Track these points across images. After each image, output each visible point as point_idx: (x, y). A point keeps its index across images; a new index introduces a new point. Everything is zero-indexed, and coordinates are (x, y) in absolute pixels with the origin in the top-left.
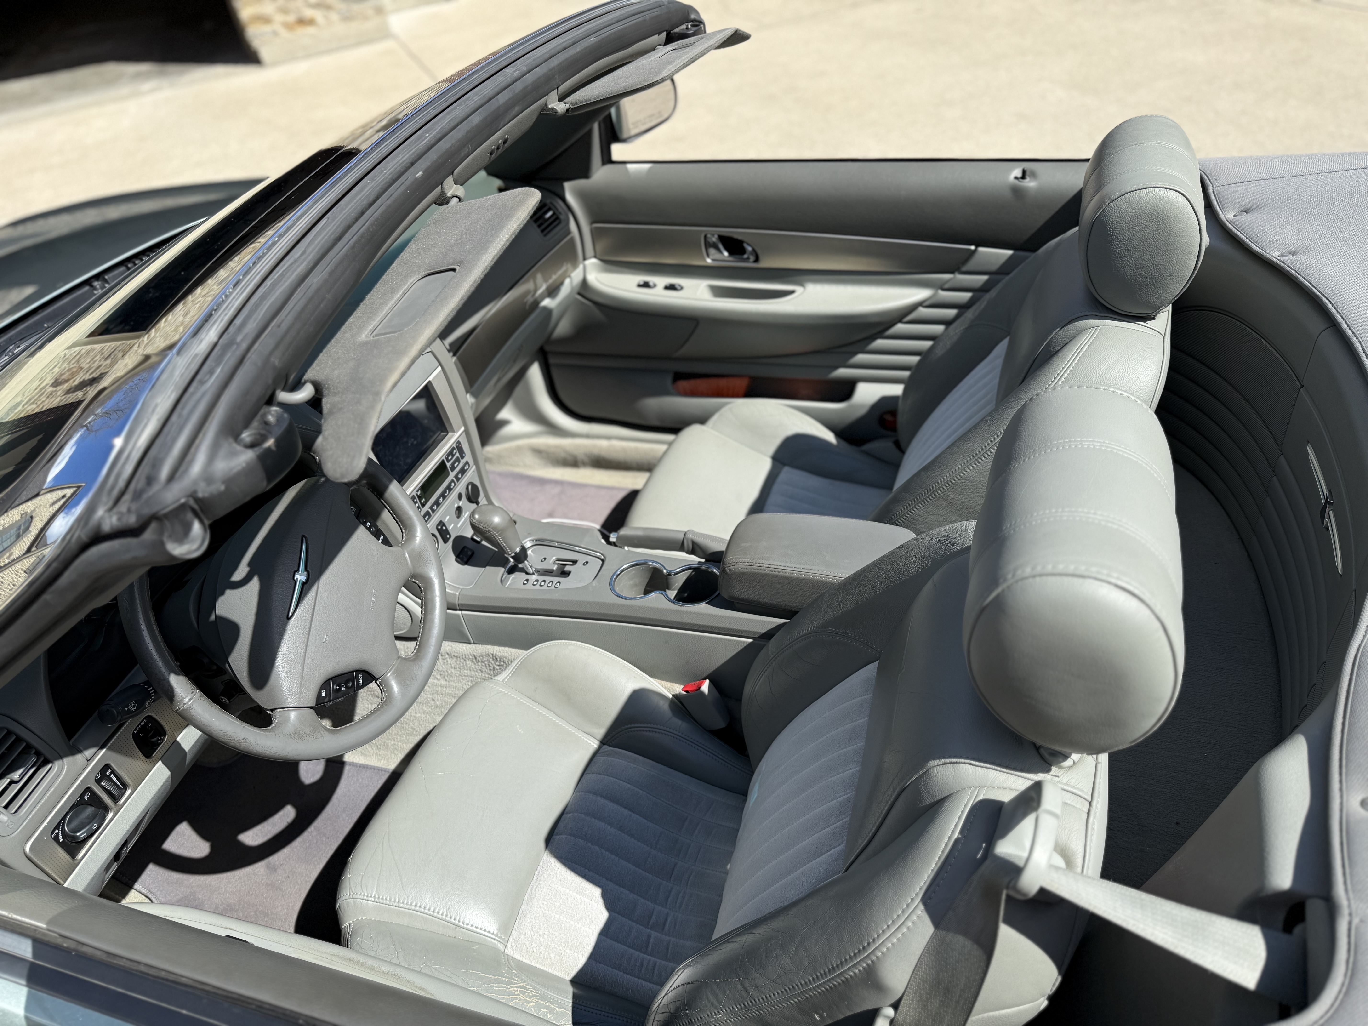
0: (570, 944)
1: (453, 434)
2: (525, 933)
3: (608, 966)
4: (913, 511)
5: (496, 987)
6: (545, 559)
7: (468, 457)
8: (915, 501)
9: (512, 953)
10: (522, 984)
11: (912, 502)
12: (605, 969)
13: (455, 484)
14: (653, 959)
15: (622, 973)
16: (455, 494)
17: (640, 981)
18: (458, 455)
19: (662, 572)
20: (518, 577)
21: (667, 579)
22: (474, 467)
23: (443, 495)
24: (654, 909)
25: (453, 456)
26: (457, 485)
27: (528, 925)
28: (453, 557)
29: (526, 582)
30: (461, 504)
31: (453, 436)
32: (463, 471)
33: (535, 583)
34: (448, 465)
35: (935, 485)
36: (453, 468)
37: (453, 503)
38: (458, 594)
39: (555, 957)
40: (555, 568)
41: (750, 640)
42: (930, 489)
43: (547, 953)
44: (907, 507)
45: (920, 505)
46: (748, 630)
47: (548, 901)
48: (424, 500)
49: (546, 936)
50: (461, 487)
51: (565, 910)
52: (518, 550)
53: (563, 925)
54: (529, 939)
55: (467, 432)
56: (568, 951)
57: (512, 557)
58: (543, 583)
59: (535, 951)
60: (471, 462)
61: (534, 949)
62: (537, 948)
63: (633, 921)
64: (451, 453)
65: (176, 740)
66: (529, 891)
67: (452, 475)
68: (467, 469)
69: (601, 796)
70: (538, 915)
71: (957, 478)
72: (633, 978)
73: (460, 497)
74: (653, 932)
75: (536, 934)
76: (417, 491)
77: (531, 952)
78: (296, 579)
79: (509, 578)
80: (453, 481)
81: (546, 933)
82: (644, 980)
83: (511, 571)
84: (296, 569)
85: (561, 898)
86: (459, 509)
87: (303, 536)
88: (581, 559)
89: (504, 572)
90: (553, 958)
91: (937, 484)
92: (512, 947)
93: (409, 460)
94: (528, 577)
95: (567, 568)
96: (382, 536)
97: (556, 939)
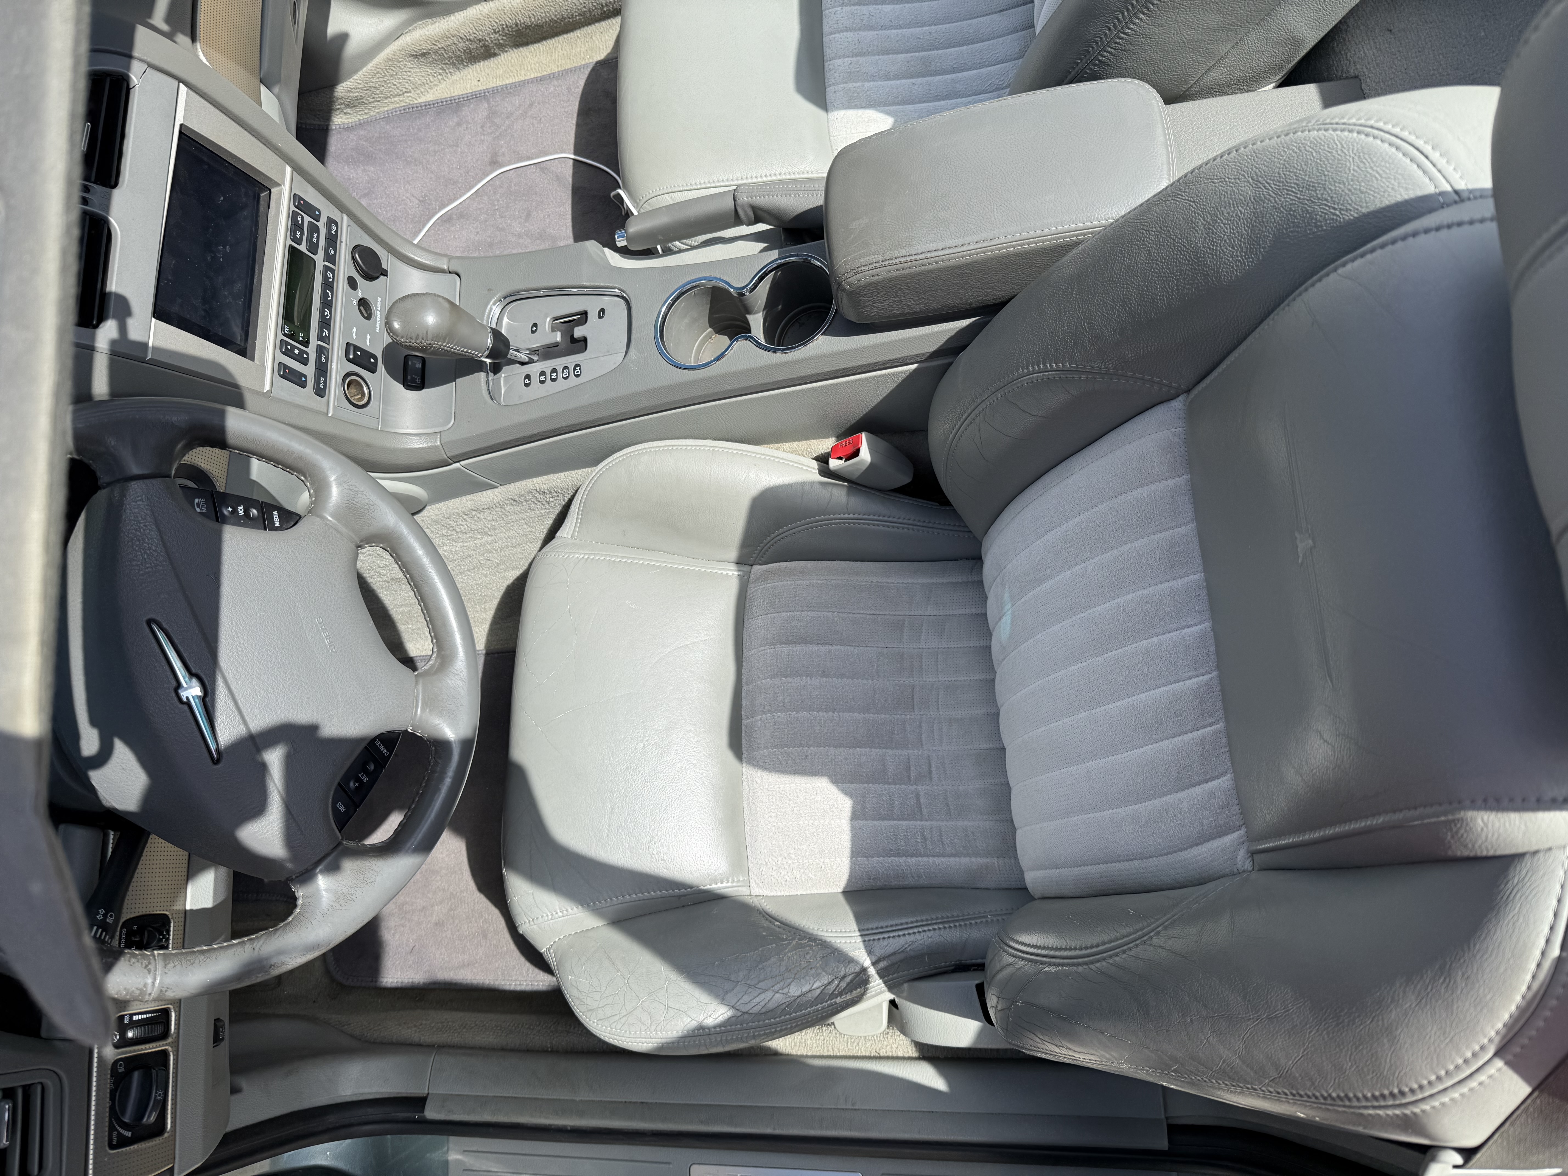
0: (826, 851)
1: (279, 188)
2: (766, 863)
4: (1128, 31)
6: (535, 325)
7: (327, 211)
8: (1128, 10)
9: (761, 891)
11: (1123, 14)
12: (882, 863)
13: (333, 271)
14: (935, 823)
15: (904, 858)
16: (341, 285)
17: (931, 859)
18: (307, 219)
19: (730, 293)
20: (510, 376)
21: (741, 301)
22: (345, 217)
23: (327, 304)
24: (909, 759)
25: (301, 228)
26: (336, 268)
27: (766, 851)
28: (398, 387)
29: (527, 381)
30: (360, 294)
31: (280, 193)
32: (332, 240)
33: (542, 378)
34: (303, 248)
36: (314, 248)
37: (348, 302)
38: (439, 443)
39: (815, 875)
40: (559, 339)
41: (915, 366)
43: (803, 876)
44: (1115, 25)
45: (1141, 16)
46: (907, 355)
47: (776, 811)
48: (301, 335)
49: (793, 856)
50: (345, 267)
51: (801, 812)
52: (489, 342)
53: (807, 832)
54: (774, 868)
55: (298, 169)
56: (827, 860)
57: (487, 357)
58: (554, 376)
59: (788, 879)
60: (336, 215)
61: (786, 877)
62: (789, 874)
63: (889, 784)
64: (295, 226)
65: (186, 911)
66: (745, 805)
67: (319, 259)
68: (337, 232)
69: (781, 643)
70: (771, 834)
72: (920, 859)
73: (352, 284)
74: (919, 787)
75: (780, 859)
76: (283, 329)
77: (783, 883)
78: (185, 700)
79: (499, 379)
80: (326, 269)
81: (792, 851)
82: (934, 856)
83: (496, 369)
84: (174, 684)
85: (790, 800)
86: (363, 303)
87: (149, 622)
88: (592, 305)
89: (488, 376)
90: (813, 877)
92: (758, 885)
93: (239, 286)
94: (527, 369)
95: (578, 332)
96: (275, 512)
97: (807, 854)
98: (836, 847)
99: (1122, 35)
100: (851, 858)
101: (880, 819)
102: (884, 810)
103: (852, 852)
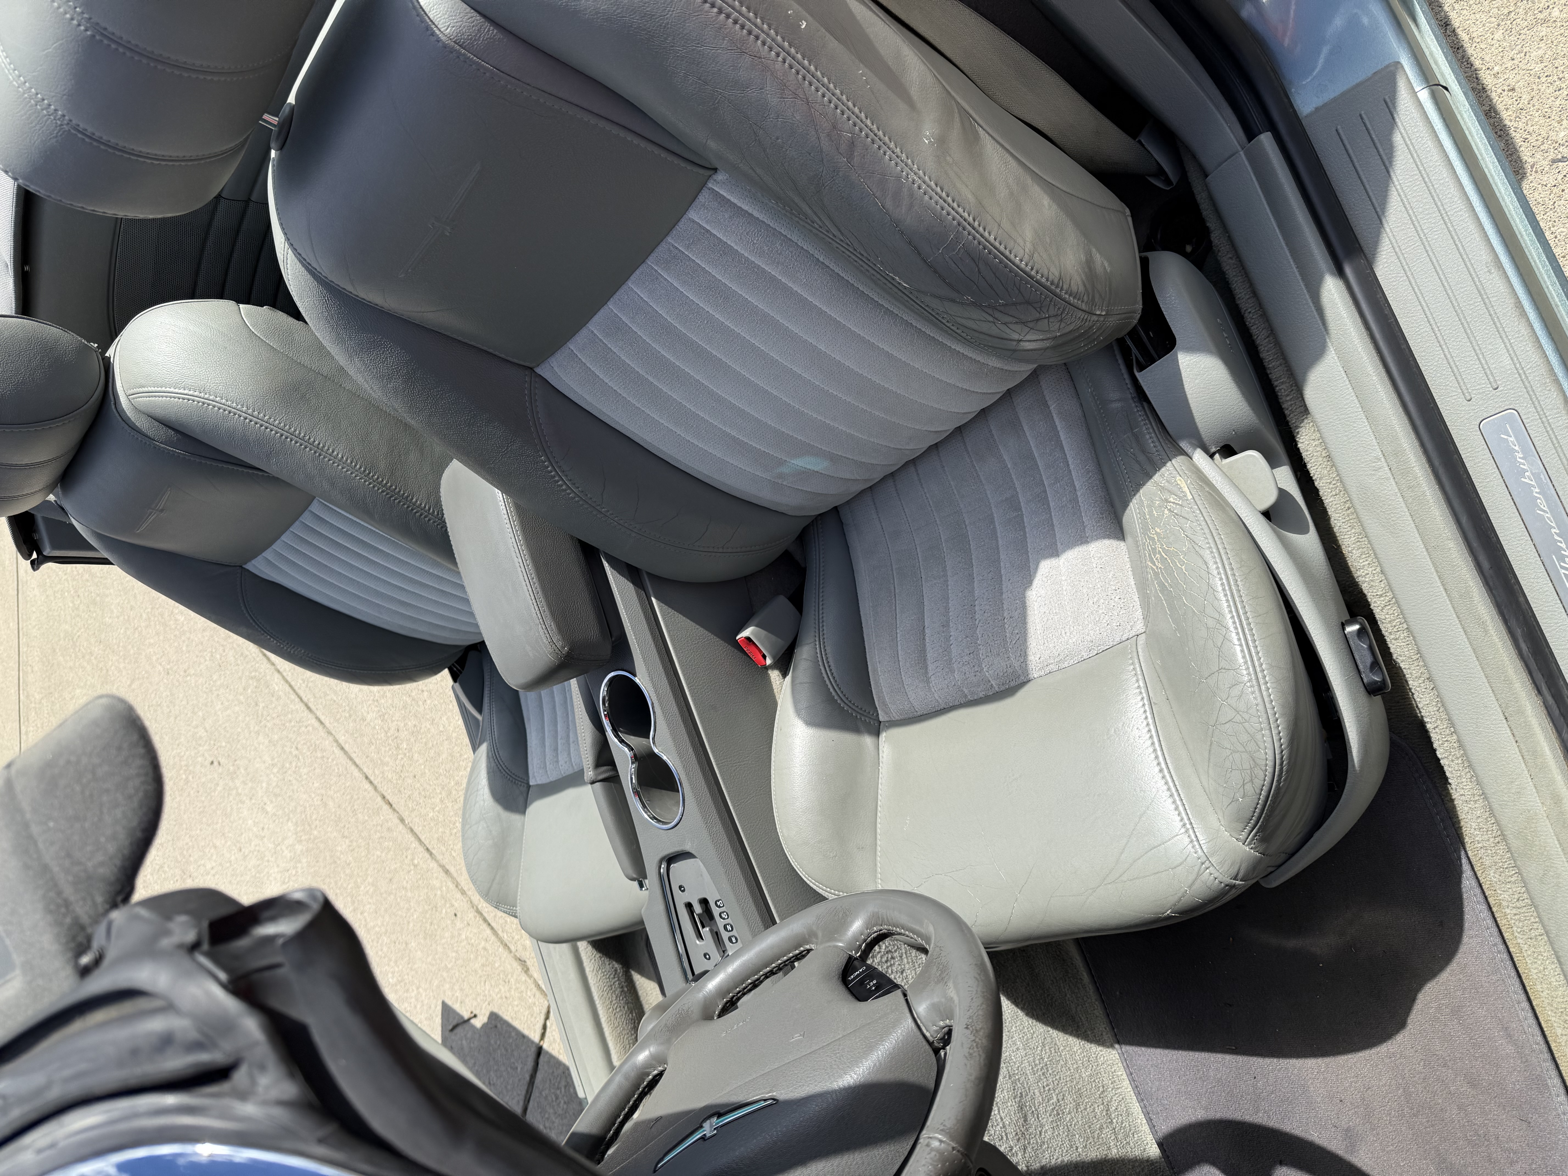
3: (1081, 513)
4: (427, 508)
5: (1168, 582)
8: (412, 510)
9: (1139, 623)
10: (1150, 564)
11: (416, 513)
15: (1078, 492)
24: (1003, 523)
35: (378, 489)
40: (709, 932)
41: (653, 600)
42: (387, 494)
43: (1113, 584)
44: (426, 517)
45: (414, 500)
56: (1094, 565)
59: (1119, 598)
61: (1117, 600)
62: (1114, 599)
63: (1025, 532)
70: (1080, 627)
71: (356, 466)
75: (1101, 612)
77: (1124, 603)
90: (1112, 573)
91: (376, 488)
92: (1132, 627)
95: (700, 911)
98: (1080, 560)
99: (431, 511)
100: (1088, 542)
101: (1053, 530)
102: (1044, 528)
103: (1082, 543)
